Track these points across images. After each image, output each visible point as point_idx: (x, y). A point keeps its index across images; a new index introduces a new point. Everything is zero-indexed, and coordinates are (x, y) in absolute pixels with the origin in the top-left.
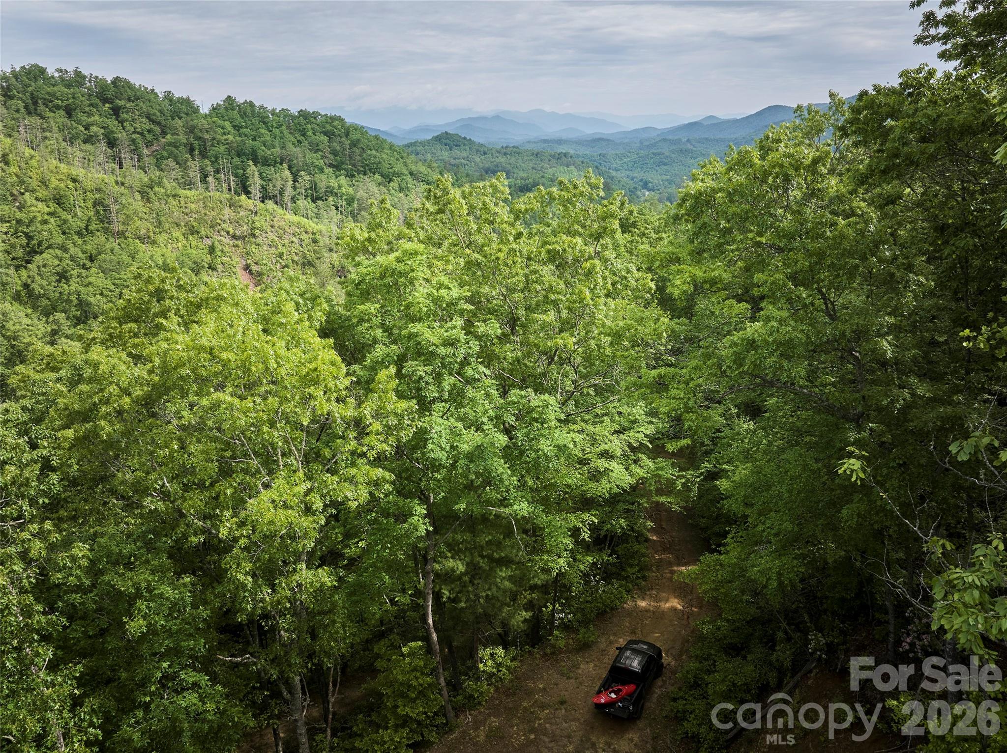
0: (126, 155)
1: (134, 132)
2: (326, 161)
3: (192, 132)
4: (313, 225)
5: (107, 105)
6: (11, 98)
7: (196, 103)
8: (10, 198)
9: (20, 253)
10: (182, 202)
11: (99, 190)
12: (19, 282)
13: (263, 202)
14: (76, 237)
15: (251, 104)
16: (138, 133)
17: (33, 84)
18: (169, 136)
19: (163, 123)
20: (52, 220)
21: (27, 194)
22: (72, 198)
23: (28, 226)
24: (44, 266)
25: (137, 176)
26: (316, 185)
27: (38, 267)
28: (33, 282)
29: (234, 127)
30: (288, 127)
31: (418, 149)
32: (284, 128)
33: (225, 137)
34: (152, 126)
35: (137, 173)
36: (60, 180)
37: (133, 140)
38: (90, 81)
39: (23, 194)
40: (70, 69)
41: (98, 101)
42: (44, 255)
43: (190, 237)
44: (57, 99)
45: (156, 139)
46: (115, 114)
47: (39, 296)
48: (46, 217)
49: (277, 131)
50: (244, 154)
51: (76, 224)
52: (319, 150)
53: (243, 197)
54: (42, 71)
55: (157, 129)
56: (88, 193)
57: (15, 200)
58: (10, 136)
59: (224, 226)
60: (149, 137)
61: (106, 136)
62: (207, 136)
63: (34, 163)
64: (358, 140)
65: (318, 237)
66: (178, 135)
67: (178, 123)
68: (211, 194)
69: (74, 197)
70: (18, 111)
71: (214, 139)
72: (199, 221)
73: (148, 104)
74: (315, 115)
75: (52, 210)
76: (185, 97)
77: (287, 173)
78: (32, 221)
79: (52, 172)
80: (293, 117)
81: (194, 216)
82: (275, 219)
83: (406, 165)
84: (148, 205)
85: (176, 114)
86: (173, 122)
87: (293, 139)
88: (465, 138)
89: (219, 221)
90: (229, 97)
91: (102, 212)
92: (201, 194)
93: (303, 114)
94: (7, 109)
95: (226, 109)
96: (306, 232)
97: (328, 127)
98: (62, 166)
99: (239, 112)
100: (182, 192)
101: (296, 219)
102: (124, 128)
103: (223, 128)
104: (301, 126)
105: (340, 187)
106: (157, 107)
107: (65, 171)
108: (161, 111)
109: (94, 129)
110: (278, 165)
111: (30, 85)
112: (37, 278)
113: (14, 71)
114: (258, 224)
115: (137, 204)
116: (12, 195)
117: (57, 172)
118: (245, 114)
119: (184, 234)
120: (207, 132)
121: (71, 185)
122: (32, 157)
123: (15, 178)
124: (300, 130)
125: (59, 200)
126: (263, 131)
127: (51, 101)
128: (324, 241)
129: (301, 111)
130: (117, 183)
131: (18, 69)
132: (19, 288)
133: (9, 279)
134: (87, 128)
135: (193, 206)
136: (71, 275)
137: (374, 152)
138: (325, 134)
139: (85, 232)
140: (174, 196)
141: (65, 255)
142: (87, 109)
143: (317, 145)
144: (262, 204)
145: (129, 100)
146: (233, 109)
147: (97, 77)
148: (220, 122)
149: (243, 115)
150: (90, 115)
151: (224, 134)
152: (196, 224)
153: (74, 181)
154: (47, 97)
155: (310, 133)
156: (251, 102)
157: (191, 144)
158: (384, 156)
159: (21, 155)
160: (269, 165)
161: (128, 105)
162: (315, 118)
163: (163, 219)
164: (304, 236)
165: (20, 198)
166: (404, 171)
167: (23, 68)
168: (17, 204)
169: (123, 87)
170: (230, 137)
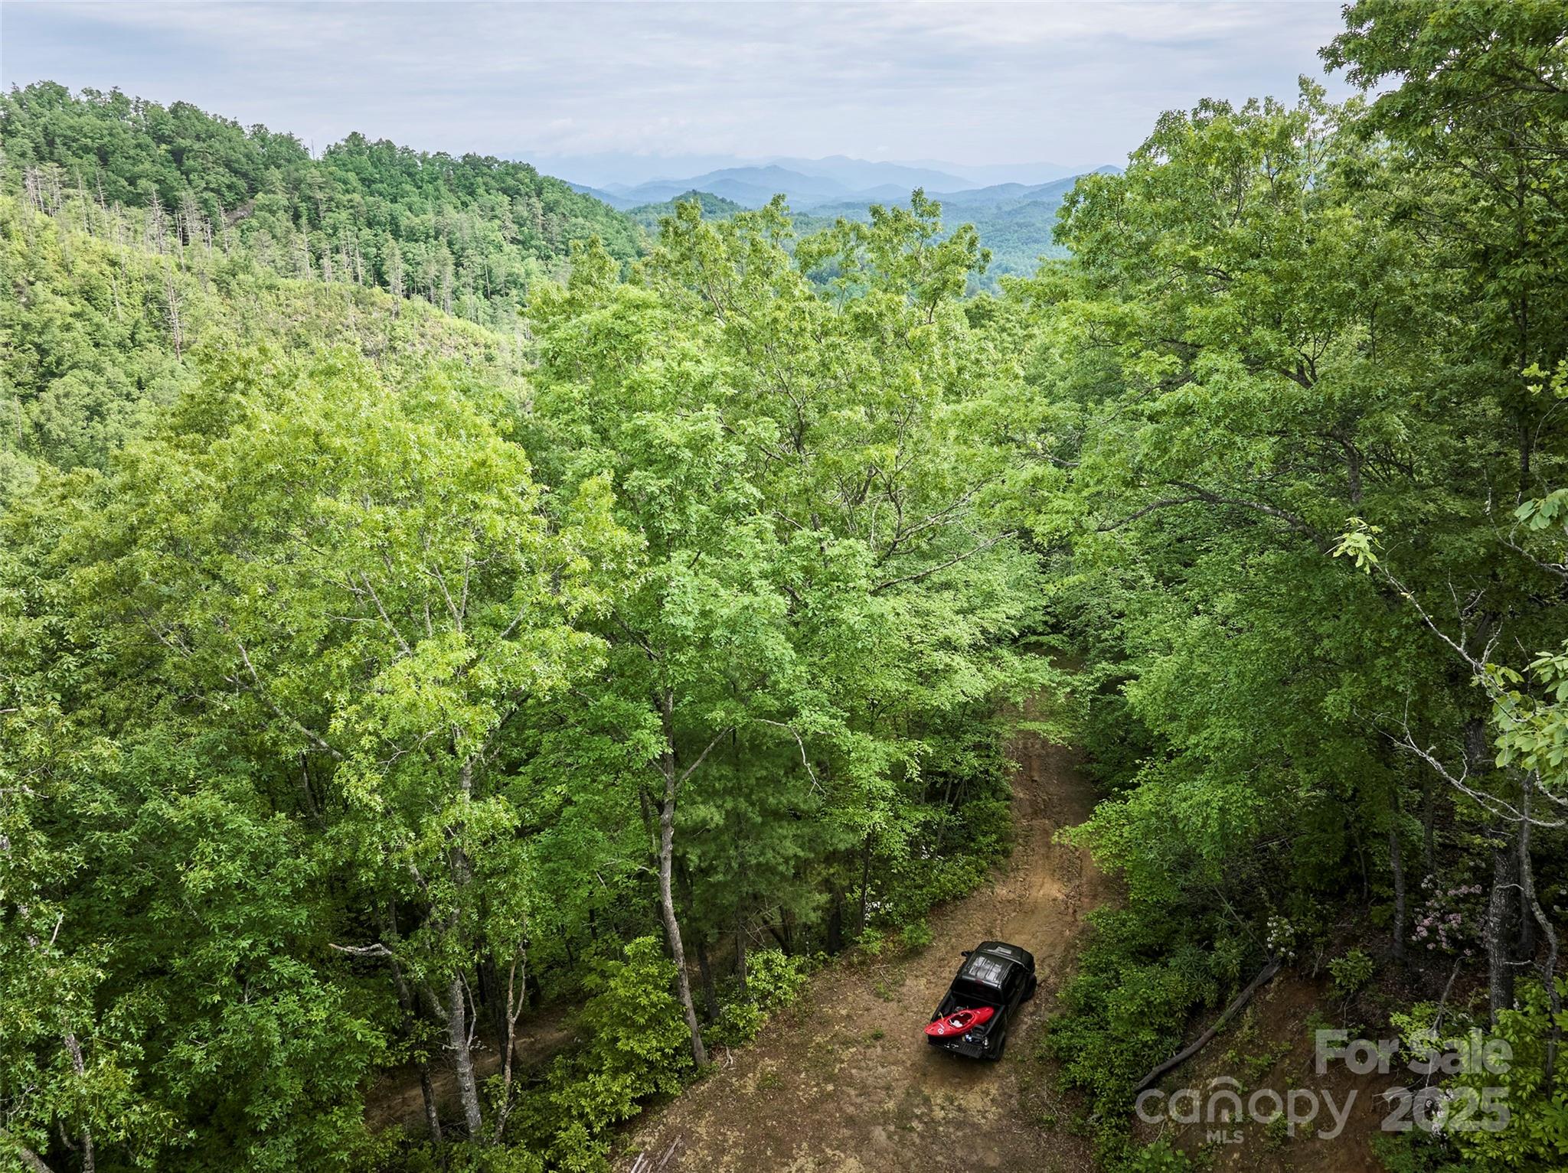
0: (193, 224)
1: (206, 189)
2: (507, 234)
3: (296, 188)
4: (487, 333)
5: (164, 146)
6: (12, 134)
7: (302, 143)
8: (12, 291)
9: (28, 375)
10: (282, 298)
11: (151, 278)
12: (28, 421)
13: (408, 297)
14: (116, 351)
15: (389, 145)
16: (212, 190)
17: (47, 113)
18: (260, 195)
19: (252, 174)
20: (78, 325)
21: (39, 284)
22: (109, 291)
23: (40, 334)
24: (66, 395)
25: (210, 258)
26: (490, 272)
27: (57, 397)
28: (49, 420)
29: (363, 180)
30: (447, 181)
31: (651, 217)
32: (440, 182)
33: (349, 197)
34: (234, 179)
35: (212, 253)
36: (91, 262)
37: (205, 202)
38: (136, 109)
39: (32, 284)
40: (106, 89)
41: (149, 140)
42: (65, 379)
43: (295, 352)
44: (86, 136)
45: (241, 200)
46: (176, 161)
47: (59, 442)
48: (69, 320)
49: (429, 188)
50: (379, 223)
51: (116, 330)
52: (496, 217)
53: (378, 289)
54: (61, 93)
55: (242, 185)
56: (134, 283)
57: (20, 293)
58: (11, 193)
59: (347, 334)
60: (230, 196)
61: (162, 194)
62: (319, 195)
63: (49, 235)
64: (557, 202)
65: (494, 352)
66: (274, 193)
67: (275, 175)
68: (327, 284)
69: (112, 289)
70: (23, 155)
71: (331, 199)
72: (310, 327)
73: (228, 144)
74: (489, 161)
75: (78, 309)
76: (285, 133)
77: (445, 251)
78: (46, 326)
79: (77, 249)
80: (456, 166)
81: (300, 318)
82: (427, 324)
83: (631, 240)
84: (228, 301)
85: (272, 161)
86: (267, 173)
87: (454, 200)
88: (723, 201)
89: (339, 327)
90: (354, 134)
91: (156, 313)
92: (312, 285)
93: (470, 161)
94: (7, 151)
95: (350, 152)
96: (476, 345)
97: (510, 181)
98: (94, 240)
99: (370, 157)
100: (281, 282)
101: (459, 323)
102: (190, 182)
103: (345, 183)
104: (467, 179)
105: (528, 274)
106: (242, 149)
107: (98, 248)
108: (248, 156)
109: (143, 183)
110: (431, 240)
111: (42, 115)
112: (55, 413)
113: (16, 91)
114: (400, 332)
115: (211, 300)
116: (16, 285)
117: (86, 250)
118: (379, 160)
119: (284, 348)
120: (320, 188)
121: (108, 270)
122: (46, 227)
123: (21, 260)
124: (465, 186)
125: (88, 295)
126: (408, 187)
127: (75, 140)
128: (503, 358)
129: (467, 155)
130: (179, 267)
131: (22, 90)
132: (27, 430)
133: (12, 416)
134: (132, 182)
135: (299, 303)
136: (108, 410)
137: (581, 220)
138: (505, 191)
139: (131, 343)
140: (269, 288)
141: (99, 379)
142: (132, 152)
143: (493, 210)
144: (406, 301)
145: (198, 138)
146: (360, 153)
147: (147, 103)
148: (340, 174)
149: (377, 162)
150: (136, 161)
151: (347, 191)
152: (302, 331)
153: (113, 263)
154: (69, 133)
155: (481, 191)
156: (388, 142)
157: (296, 209)
158: (598, 227)
159: (29, 222)
160: (416, 241)
161: (196, 147)
162: (489, 167)
163: (251, 323)
164: (473, 351)
165: (28, 290)
166: (629, 250)
167: (31, 87)
168: (24, 300)
169: (188, 118)
170: (357, 197)
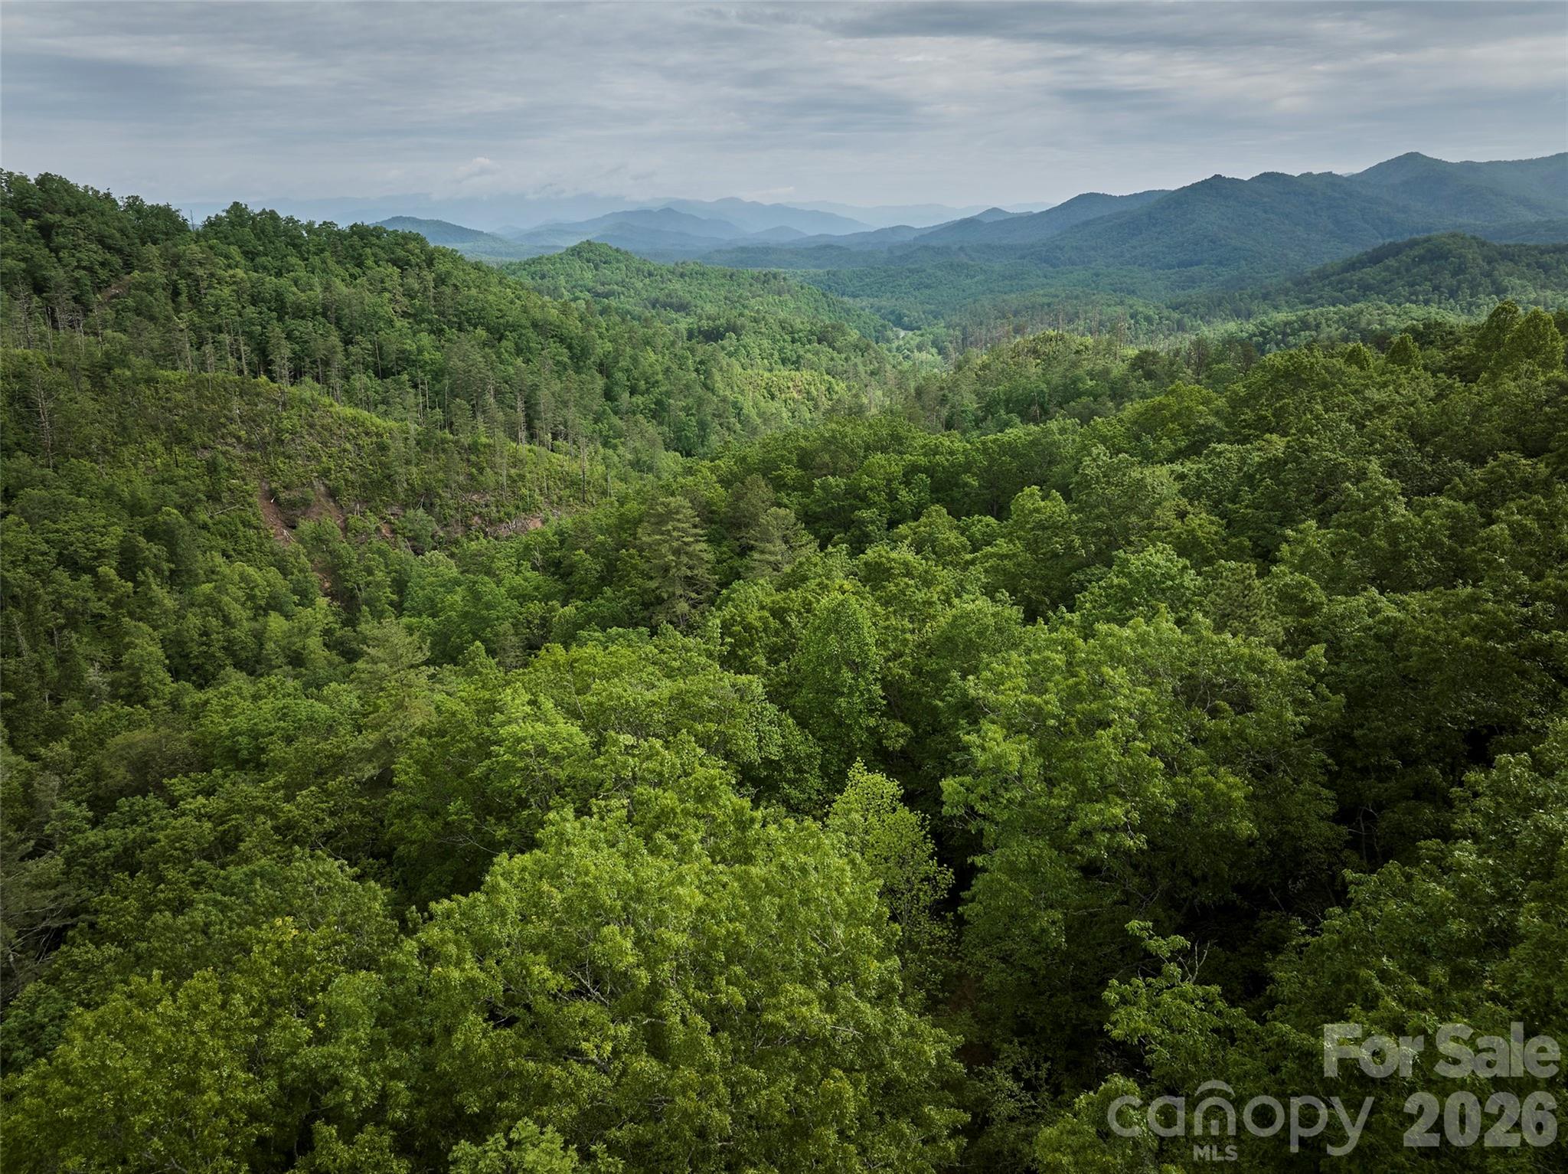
1: (77, 267)
2: (397, 308)
3: (175, 264)
4: (378, 421)
5: (30, 221)
7: (181, 214)
10: (162, 392)
11: (18, 376)
13: (295, 381)
15: (273, 216)
16: (84, 268)
18: (136, 273)
19: (127, 250)
25: (83, 349)
26: (381, 348)
29: (246, 253)
30: (334, 253)
32: (327, 254)
33: (231, 272)
34: (108, 256)
35: (84, 343)
37: (77, 281)
41: (14, 215)
43: (176, 448)
45: (116, 276)
46: (43, 237)
49: (315, 260)
50: (263, 300)
52: (385, 289)
53: (263, 378)
55: (116, 261)
59: (232, 427)
60: (103, 274)
61: (28, 273)
62: (200, 272)
64: (448, 273)
65: (386, 439)
66: (152, 270)
67: (152, 251)
68: (209, 375)
72: (192, 421)
73: (100, 219)
74: (377, 232)
76: (162, 204)
77: (334, 330)
80: (340, 235)
81: (181, 412)
82: (316, 414)
84: (103, 398)
85: (148, 236)
86: (144, 250)
87: (342, 272)
88: (618, 250)
89: (222, 420)
90: (236, 204)
91: (24, 414)
92: (193, 377)
93: (358, 231)
95: (232, 224)
96: (367, 434)
97: (400, 253)
99: (254, 228)
100: (160, 374)
101: (349, 411)
102: (59, 260)
103: (227, 257)
104: (354, 250)
105: (420, 351)
106: (116, 224)
108: (123, 232)
110: (319, 317)
114: (286, 424)
115: (86, 401)
118: (263, 232)
119: (164, 444)
120: (201, 264)
124: (353, 257)
126: (293, 260)
128: (397, 447)
129: (355, 225)
130: (49, 362)
135: (179, 396)
137: (474, 291)
138: (395, 262)
140: (148, 381)
143: (382, 282)
144: (293, 388)
145: (68, 213)
146: (242, 225)
147: (10, 174)
148: (223, 247)
149: (260, 232)
151: (229, 266)
152: (184, 426)
155: (370, 262)
156: (272, 212)
157: (175, 285)
158: (491, 298)
160: (303, 318)
161: (66, 222)
162: (378, 238)
163: (129, 422)
164: (364, 441)
166: (524, 322)
169: (57, 191)
170: (240, 273)
